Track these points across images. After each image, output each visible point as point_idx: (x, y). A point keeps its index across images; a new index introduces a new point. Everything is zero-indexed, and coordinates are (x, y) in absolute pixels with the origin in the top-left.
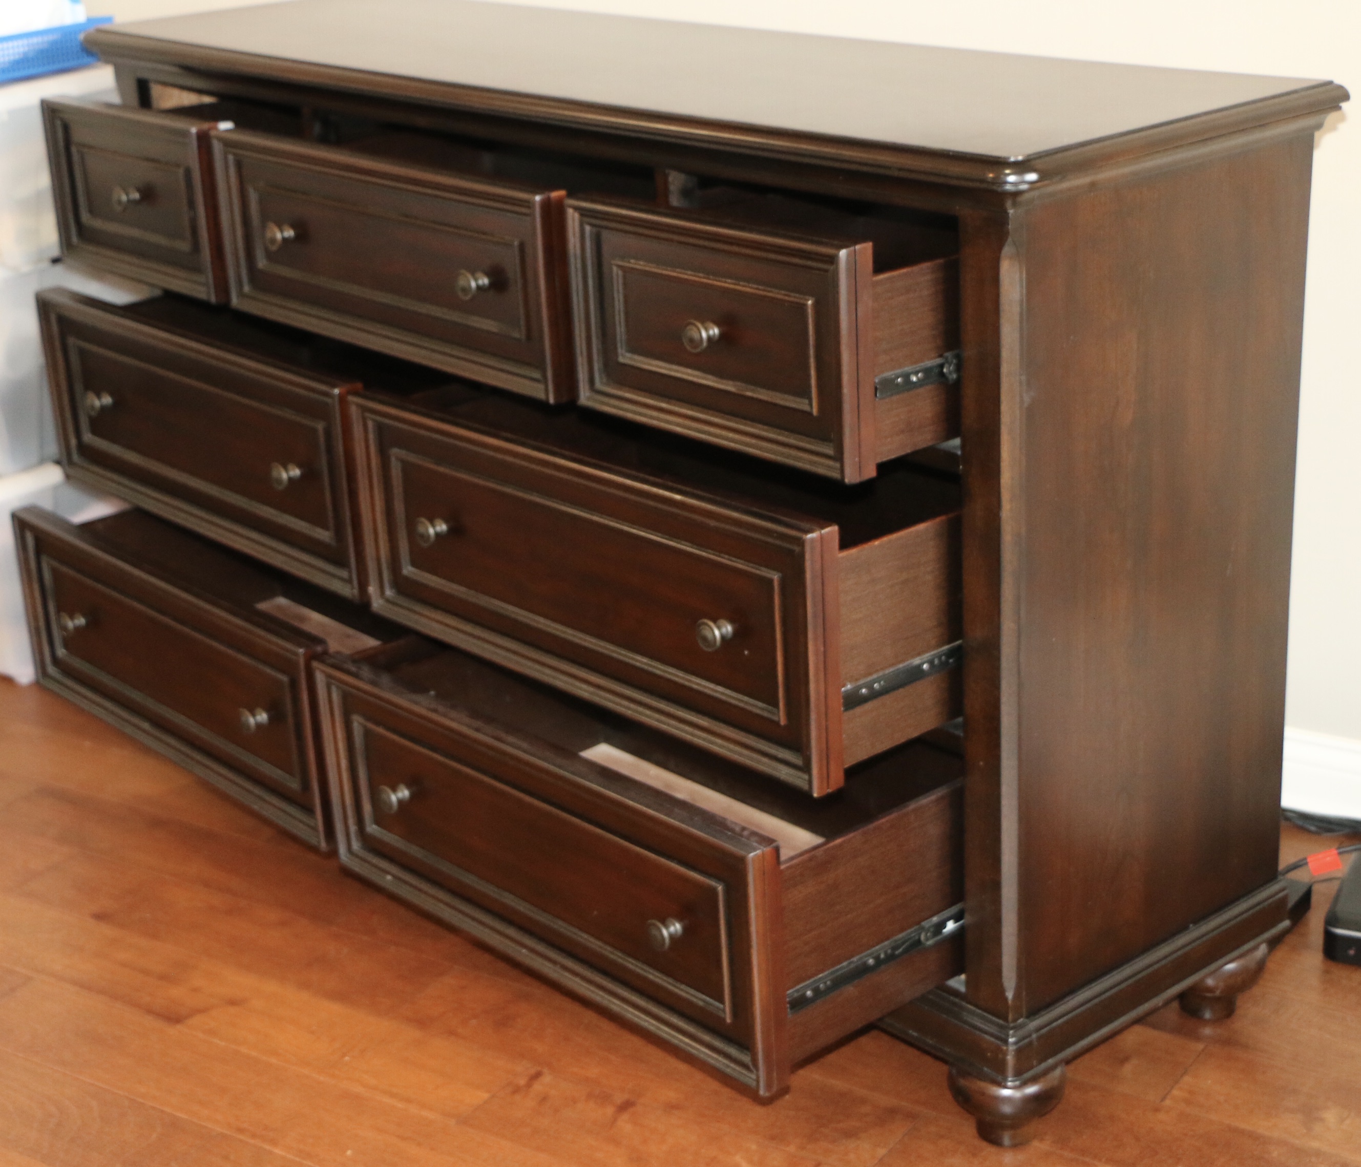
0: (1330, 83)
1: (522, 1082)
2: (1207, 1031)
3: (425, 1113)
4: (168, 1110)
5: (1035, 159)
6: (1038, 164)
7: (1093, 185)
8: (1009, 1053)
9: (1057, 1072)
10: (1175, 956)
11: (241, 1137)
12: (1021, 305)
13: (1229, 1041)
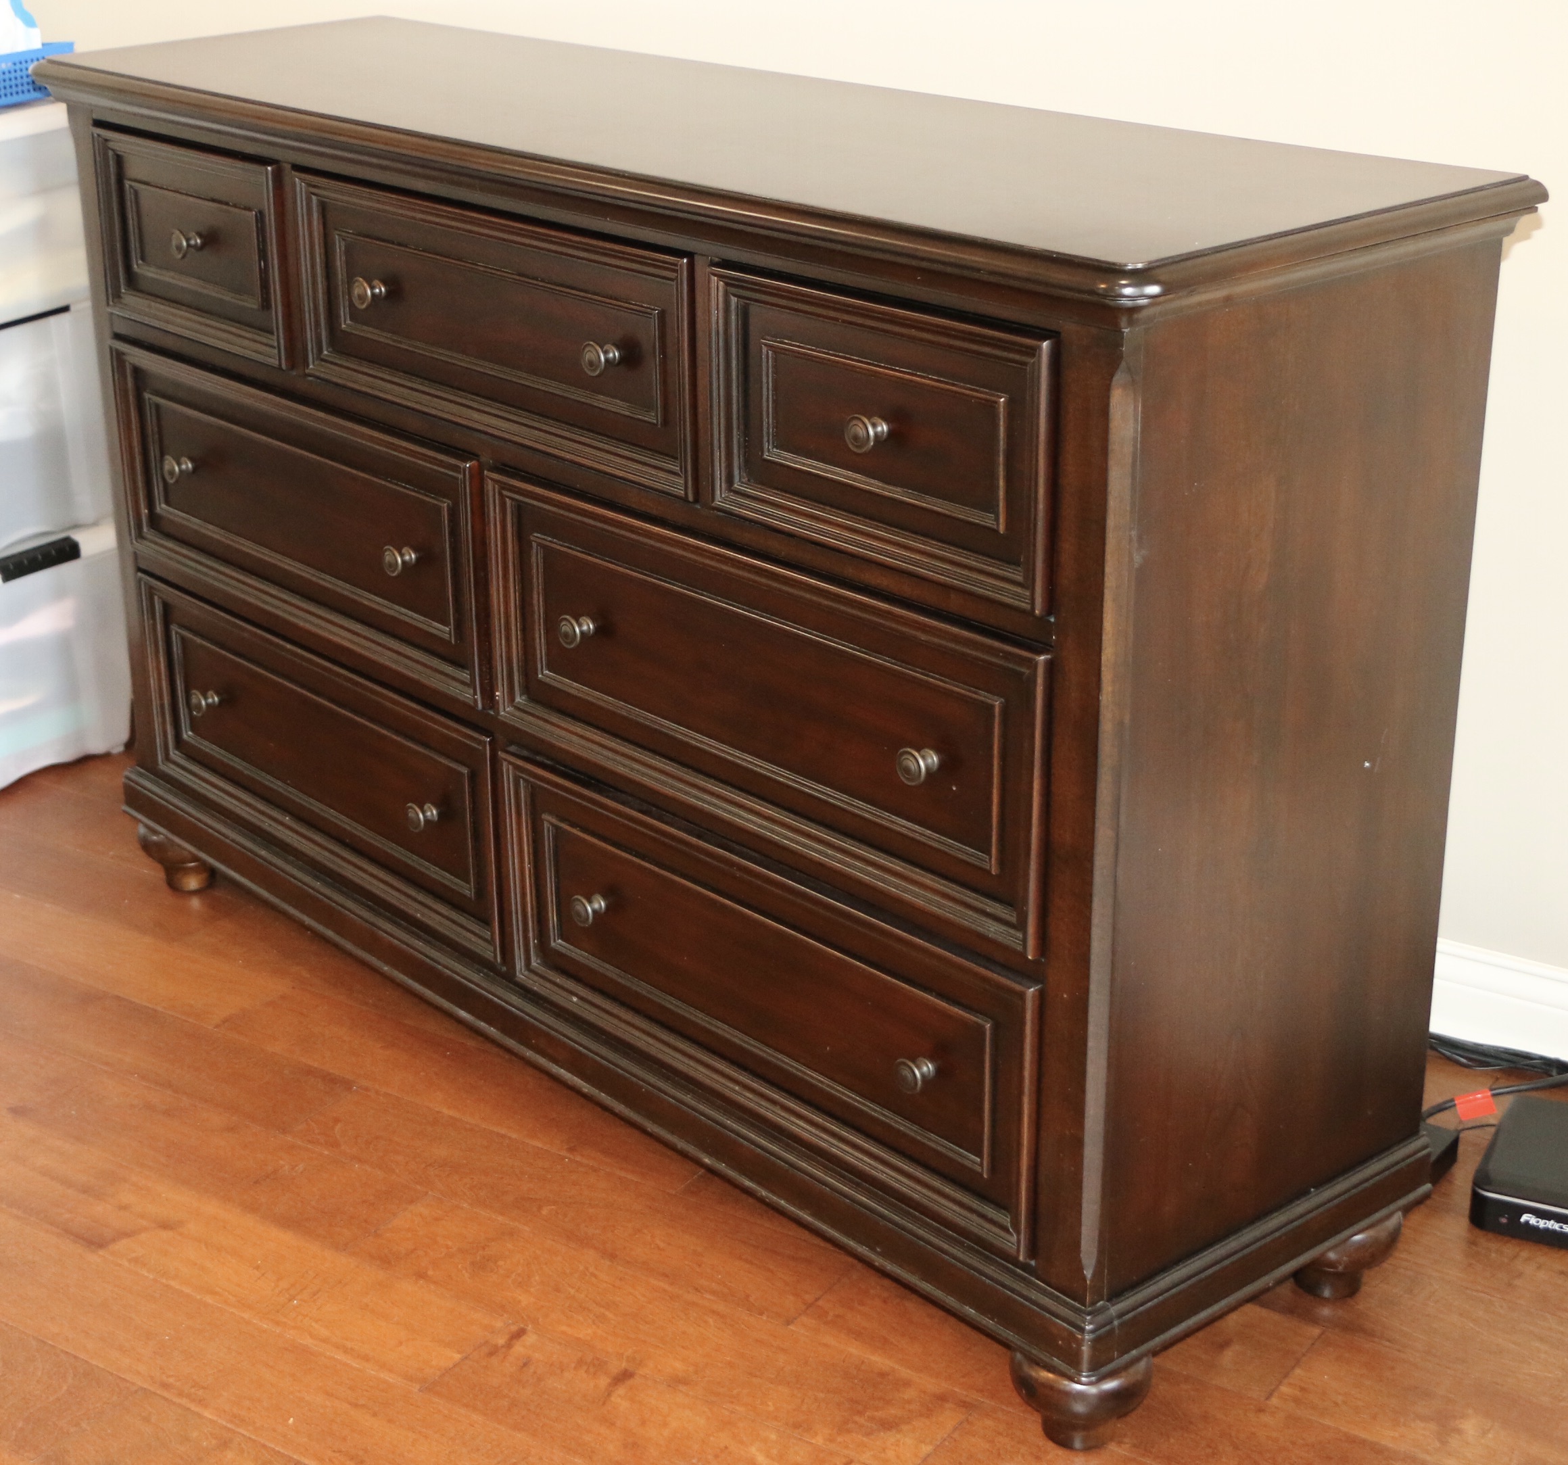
0: (1525, 178)
1: (501, 1341)
2: (1326, 1312)
3: (385, 1375)
4: (82, 1356)
5: (1158, 267)
6: (1163, 274)
7: (1228, 299)
8: (1085, 1343)
9: (1142, 1365)
10: (1290, 1227)
11: (166, 1394)
12: (1135, 446)
13: (1353, 1328)
